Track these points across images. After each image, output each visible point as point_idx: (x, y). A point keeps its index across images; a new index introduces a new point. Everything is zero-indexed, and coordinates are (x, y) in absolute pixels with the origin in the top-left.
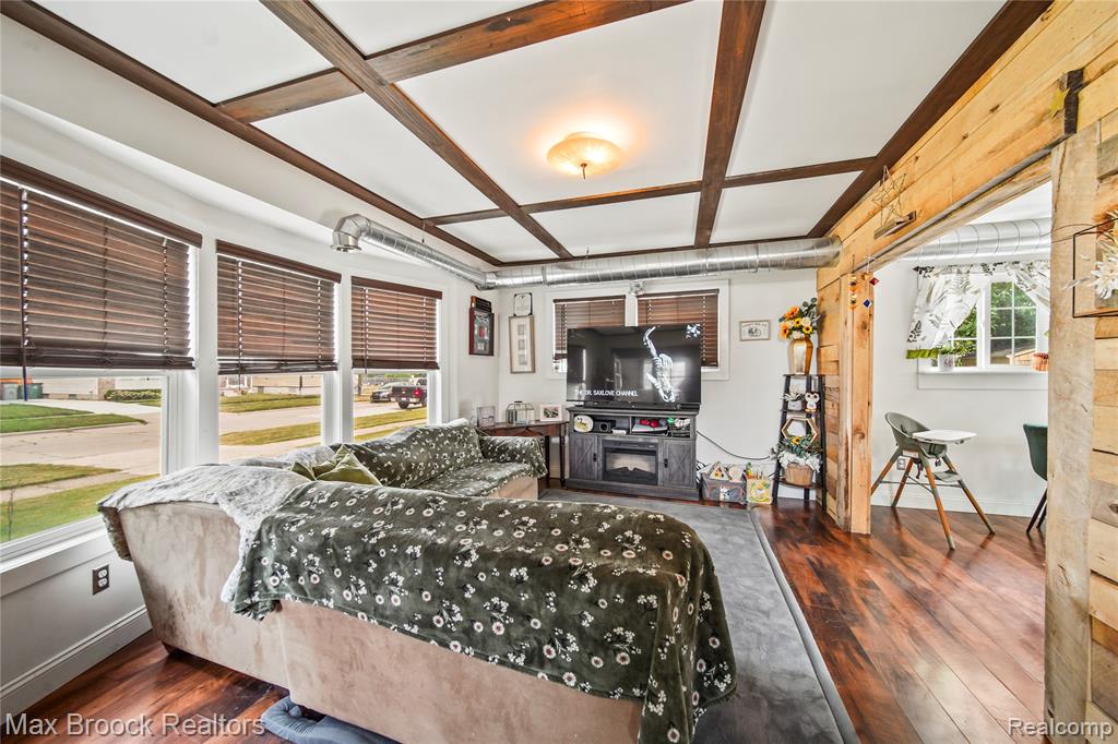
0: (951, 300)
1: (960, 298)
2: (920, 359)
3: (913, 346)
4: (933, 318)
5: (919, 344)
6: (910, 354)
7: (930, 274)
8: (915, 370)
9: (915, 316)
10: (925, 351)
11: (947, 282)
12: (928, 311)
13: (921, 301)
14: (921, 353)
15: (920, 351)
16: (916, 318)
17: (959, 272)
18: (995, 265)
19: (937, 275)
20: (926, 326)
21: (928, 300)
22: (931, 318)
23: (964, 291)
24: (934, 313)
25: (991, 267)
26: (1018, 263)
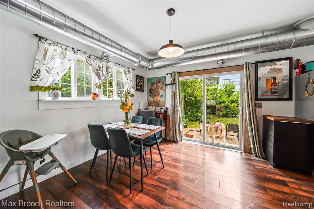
0: (57, 61)
1: (62, 61)
2: (40, 92)
3: (35, 84)
4: (47, 69)
5: (39, 82)
6: (32, 89)
7: (45, 42)
8: (37, 99)
9: (35, 65)
10: (42, 87)
11: (55, 50)
12: (45, 64)
13: (40, 57)
14: (39, 88)
15: (39, 87)
16: (37, 66)
17: (61, 47)
18: (78, 50)
19: (50, 44)
20: (43, 72)
21: (45, 58)
22: (46, 68)
23: (64, 58)
24: (48, 66)
25: (76, 51)
26: (86, 53)
